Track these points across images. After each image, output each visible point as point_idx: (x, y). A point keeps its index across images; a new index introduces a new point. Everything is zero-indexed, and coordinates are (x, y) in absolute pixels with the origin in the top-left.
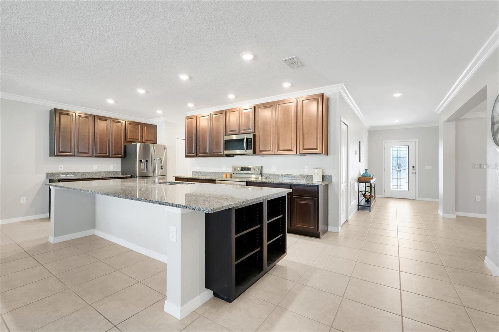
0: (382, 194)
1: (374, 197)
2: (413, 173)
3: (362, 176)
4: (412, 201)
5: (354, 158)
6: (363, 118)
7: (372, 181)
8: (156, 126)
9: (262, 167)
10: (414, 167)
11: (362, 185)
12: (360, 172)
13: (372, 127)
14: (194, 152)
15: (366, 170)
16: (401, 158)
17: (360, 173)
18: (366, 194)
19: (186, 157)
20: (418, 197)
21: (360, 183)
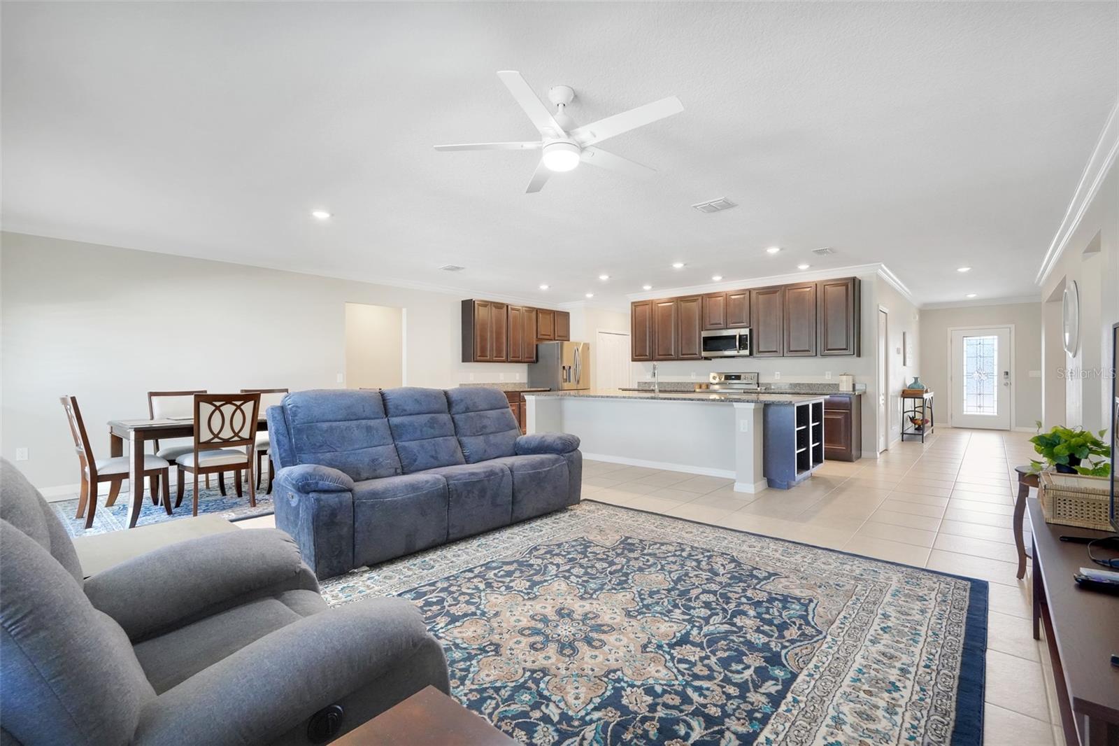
0: (947, 422)
1: (929, 424)
2: (1006, 384)
3: (909, 387)
4: (1004, 433)
5: (896, 359)
6: (910, 293)
7: (926, 396)
8: (568, 313)
9: (758, 374)
10: (1007, 373)
11: (909, 402)
12: (905, 381)
13: (925, 305)
14: (648, 354)
15: (916, 379)
16: (983, 357)
17: (905, 384)
18: (917, 417)
19: (632, 361)
20: (1016, 426)
21: (905, 399)
